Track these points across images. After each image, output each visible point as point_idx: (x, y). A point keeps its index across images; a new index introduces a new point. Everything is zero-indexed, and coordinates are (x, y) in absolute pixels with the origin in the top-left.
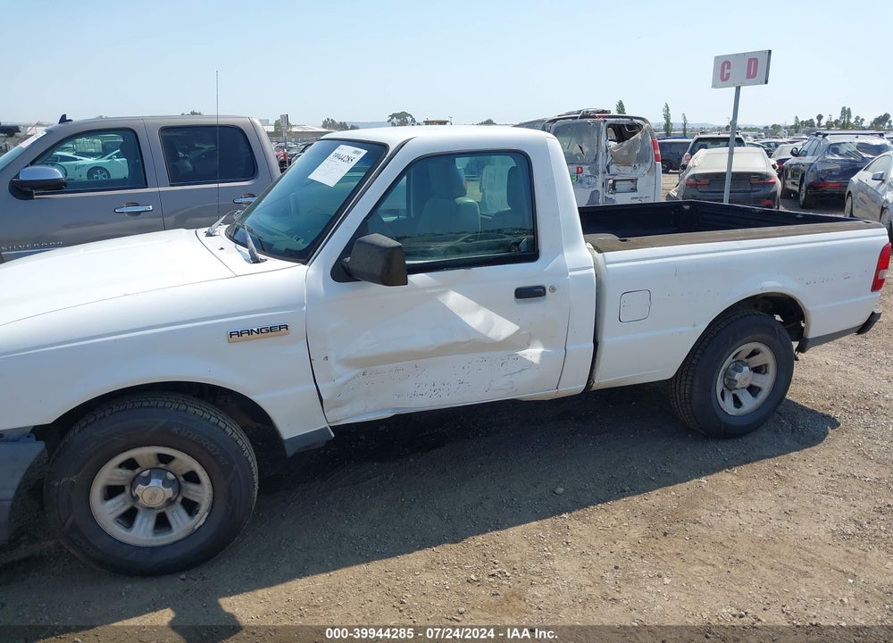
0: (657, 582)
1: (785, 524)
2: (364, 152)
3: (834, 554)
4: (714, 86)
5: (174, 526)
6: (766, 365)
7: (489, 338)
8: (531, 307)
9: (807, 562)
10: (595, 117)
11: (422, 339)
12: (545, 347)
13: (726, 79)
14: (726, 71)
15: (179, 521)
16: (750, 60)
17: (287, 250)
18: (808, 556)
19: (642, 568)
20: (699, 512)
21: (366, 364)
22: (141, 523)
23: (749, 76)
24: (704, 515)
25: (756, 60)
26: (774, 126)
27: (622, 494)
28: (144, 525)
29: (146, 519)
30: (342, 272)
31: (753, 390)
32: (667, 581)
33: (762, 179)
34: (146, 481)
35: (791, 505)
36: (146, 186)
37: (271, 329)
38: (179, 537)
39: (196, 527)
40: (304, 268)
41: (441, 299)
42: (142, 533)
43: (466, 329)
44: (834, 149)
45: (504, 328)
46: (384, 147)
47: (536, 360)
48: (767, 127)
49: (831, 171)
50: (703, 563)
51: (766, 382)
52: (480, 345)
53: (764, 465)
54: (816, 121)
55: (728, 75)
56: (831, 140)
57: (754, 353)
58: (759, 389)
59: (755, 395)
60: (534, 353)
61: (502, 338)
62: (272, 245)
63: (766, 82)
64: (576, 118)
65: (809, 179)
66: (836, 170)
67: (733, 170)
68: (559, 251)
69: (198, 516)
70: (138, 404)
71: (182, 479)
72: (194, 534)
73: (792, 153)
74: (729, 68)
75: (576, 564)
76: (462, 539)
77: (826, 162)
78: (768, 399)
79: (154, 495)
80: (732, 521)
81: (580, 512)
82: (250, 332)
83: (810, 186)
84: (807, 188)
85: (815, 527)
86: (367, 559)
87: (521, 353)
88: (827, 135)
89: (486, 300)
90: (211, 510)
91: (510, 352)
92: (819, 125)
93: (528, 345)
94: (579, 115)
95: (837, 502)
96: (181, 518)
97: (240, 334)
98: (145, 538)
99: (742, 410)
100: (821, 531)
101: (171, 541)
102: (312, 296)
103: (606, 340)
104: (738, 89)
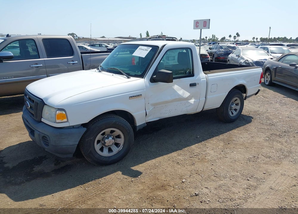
0: (233, 153)
1: (253, 139)
2: (151, 48)
3: (266, 144)
4: (194, 29)
5: (114, 151)
6: (238, 103)
7: (184, 97)
8: (193, 89)
9: (262, 146)
10: (162, 37)
11: (169, 98)
12: (195, 99)
13: (197, 27)
14: (197, 25)
15: (115, 149)
16: (204, 22)
17: (135, 75)
18: (261, 145)
19: (228, 151)
20: (234, 139)
21: (155, 105)
22: (105, 150)
23: (204, 26)
24: (235, 139)
25: (206, 22)
26: (193, 40)
27: (213, 136)
28: (106, 151)
29: (106, 149)
30: (153, 80)
31: (236, 110)
32: (235, 153)
33: (205, 56)
34: (108, 138)
35: (252, 135)
36: (39, 58)
37: (138, 96)
38: (115, 154)
39: (120, 150)
40: (143, 79)
41: (173, 87)
42: (105, 153)
43: (179, 95)
44: (221, 47)
45: (187, 94)
46: (158, 47)
47: (193, 103)
48: (191, 40)
49: (221, 54)
50: (240, 148)
51: (238, 108)
52: (181, 99)
53: (242, 128)
54: (205, 39)
55: (198, 26)
56: (220, 45)
57: (236, 100)
58: (237, 110)
59: (236, 111)
60: (192, 101)
61: (186, 97)
62: (129, 74)
63: (209, 28)
64: (157, 37)
65: (216, 56)
66: (223, 54)
67: (201, 54)
68: (199, 74)
69: (120, 147)
70: (107, 117)
71: (115, 137)
72: (119, 152)
73: (209, 48)
74: (198, 24)
75: (213, 152)
76: (182, 149)
77: (220, 51)
78: (239, 112)
79: (110, 142)
80: (242, 140)
81: (206, 141)
82: (134, 96)
83: (216, 58)
84: (215, 59)
85: (260, 139)
86: (162, 155)
87: (189, 101)
88: (219, 43)
89: (183, 88)
90: (124, 145)
91: (187, 101)
92: (206, 40)
93: (191, 99)
94: (158, 37)
95: (262, 134)
96: (115, 148)
97: (132, 97)
98: (107, 154)
99: (234, 115)
100: (261, 140)
101: (113, 155)
102: (146, 86)
103: (208, 97)
104: (201, 30)
